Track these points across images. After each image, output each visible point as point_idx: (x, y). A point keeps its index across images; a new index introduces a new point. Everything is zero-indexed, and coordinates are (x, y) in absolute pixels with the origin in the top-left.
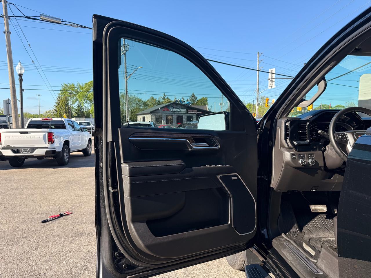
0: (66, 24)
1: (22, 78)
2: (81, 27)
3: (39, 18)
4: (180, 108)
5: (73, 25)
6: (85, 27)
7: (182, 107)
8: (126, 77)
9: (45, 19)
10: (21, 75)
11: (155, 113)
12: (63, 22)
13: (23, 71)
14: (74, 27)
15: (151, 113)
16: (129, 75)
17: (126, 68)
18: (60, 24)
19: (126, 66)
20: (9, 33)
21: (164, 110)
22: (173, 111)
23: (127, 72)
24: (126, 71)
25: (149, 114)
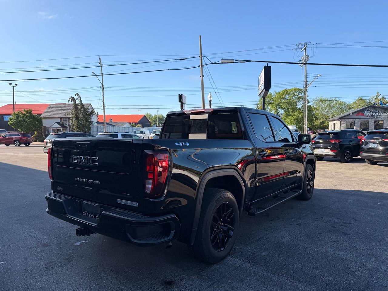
0: (237, 62)
1: (211, 103)
2: (248, 62)
3: (220, 62)
4: (379, 112)
5: (242, 61)
6: (251, 61)
7: (383, 110)
8: (306, 86)
9: (224, 62)
10: (210, 101)
11: (346, 119)
12: (235, 61)
13: (212, 99)
14: (242, 62)
15: (340, 119)
16: (309, 84)
17: (306, 77)
18: (233, 63)
19: (306, 76)
20: (203, 76)
21: (357, 115)
22: (370, 116)
23: (307, 82)
24: (306, 80)
25: (338, 120)
